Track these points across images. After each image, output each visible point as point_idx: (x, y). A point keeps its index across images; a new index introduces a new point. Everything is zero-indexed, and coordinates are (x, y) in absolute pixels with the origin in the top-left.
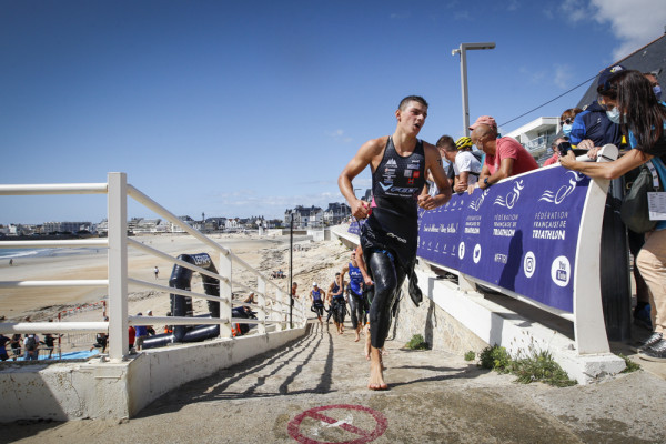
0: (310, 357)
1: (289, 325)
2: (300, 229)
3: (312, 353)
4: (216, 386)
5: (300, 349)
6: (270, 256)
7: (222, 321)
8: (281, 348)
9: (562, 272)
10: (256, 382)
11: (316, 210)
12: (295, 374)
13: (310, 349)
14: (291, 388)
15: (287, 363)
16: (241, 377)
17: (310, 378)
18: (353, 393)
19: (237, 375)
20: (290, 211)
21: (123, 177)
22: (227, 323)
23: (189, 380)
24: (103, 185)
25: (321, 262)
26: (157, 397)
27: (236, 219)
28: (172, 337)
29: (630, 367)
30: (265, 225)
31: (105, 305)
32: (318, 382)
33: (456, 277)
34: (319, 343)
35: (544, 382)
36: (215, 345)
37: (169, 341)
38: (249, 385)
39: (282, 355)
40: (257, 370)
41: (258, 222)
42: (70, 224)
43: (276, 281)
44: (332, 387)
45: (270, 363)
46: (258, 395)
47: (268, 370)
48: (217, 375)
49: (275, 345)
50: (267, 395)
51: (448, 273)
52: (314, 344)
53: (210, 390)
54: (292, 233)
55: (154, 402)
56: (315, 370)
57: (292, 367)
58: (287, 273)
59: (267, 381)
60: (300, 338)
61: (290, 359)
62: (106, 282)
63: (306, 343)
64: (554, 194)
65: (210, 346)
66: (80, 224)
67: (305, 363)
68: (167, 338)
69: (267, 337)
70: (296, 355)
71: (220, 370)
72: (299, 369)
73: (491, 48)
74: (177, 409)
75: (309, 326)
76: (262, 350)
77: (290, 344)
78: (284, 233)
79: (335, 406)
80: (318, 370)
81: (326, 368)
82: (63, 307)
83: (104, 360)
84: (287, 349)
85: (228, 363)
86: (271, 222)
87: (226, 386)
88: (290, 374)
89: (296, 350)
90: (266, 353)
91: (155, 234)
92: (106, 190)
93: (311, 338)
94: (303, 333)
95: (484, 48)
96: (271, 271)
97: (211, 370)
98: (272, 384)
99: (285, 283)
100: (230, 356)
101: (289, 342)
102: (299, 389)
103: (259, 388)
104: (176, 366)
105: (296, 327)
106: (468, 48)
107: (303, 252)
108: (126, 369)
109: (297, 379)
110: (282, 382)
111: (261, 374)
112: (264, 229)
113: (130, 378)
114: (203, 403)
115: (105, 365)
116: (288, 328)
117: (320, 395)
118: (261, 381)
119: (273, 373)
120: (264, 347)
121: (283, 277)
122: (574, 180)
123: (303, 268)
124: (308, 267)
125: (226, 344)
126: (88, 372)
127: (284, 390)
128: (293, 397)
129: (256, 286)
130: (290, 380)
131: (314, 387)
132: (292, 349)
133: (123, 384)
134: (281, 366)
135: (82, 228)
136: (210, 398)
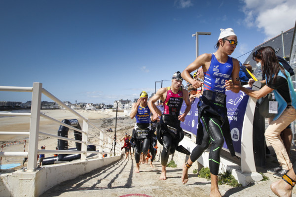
0: (122, 170)
1: (113, 154)
2: (121, 109)
3: (124, 168)
4: (78, 183)
5: (118, 166)
6: (106, 121)
7: (82, 152)
8: (109, 165)
9: (235, 135)
10: (97, 182)
11: (128, 102)
12: (115, 178)
13: (122, 166)
14: (113, 185)
15: (111, 173)
16: (89, 179)
17: (122, 180)
18: (141, 188)
19: (88, 178)
20: (117, 101)
21: (41, 85)
22: (85, 153)
23: (65, 180)
24: (30, 88)
25: (129, 125)
26: (49, 189)
27: (91, 104)
28: (57, 158)
29: (265, 179)
30: (105, 107)
31: (25, 142)
32: (126, 183)
33: (190, 135)
34: (127, 163)
35: (228, 185)
36: (78, 164)
37: (56, 160)
38: (94, 183)
39: (110, 169)
40: (97, 176)
41: (102, 106)
42: (11, 102)
43: (108, 133)
44: (132, 185)
45: (104, 172)
46: (97, 188)
47: (102, 176)
48: (79, 178)
49: (106, 164)
50: (101, 188)
51: (187, 133)
52: (124, 164)
53: (75, 185)
54: (117, 111)
55: (47, 191)
56: (124, 177)
57: (114, 175)
58: (114, 130)
59: (102, 181)
60: (118, 160)
61: (113, 171)
62: (28, 133)
63: (120, 163)
64: (234, 101)
65: (76, 164)
66: (16, 103)
67: (120, 173)
68: (55, 159)
69: (103, 160)
70: (116, 169)
71: (80, 175)
72: (117, 176)
73: (209, 34)
74: (58, 195)
75: (122, 155)
76: (100, 166)
77: (113, 163)
78: (113, 111)
79: (133, 194)
80: (126, 177)
81: (129, 176)
82: (4, 142)
83: (24, 171)
84: (112, 166)
85: (83, 172)
86: (108, 106)
87: (82, 184)
88: (113, 178)
89: (116, 166)
90: (102, 167)
91: (52, 109)
92: (31, 91)
93: (123, 160)
94: (119, 158)
95: (206, 34)
96: (106, 129)
97: (75, 175)
98: (105, 183)
99: (113, 134)
100: (85, 169)
101: (113, 162)
102: (117, 186)
103: (98, 185)
104: (59, 174)
105: (116, 155)
106: (199, 34)
107: (122, 121)
108: (35, 175)
109: (116, 181)
110: (109, 182)
111: (99, 178)
112: (104, 109)
113: (36, 180)
114: (71, 192)
115: (25, 173)
116: (113, 156)
117: (126, 189)
118: (99, 181)
119: (105, 178)
120: (101, 164)
121: (112, 131)
122: (242, 95)
123: (121, 128)
124: (123, 127)
125: (84, 163)
126: (16, 176)
127: (110, 186)
128: (114, 189)
129: (99, 135)
130: (113, 181)
131: (124, 185)
132: (114, 166)
133: (33, 182)
134: (109, 174)
135: (17, 105)
136: (74, 189)
